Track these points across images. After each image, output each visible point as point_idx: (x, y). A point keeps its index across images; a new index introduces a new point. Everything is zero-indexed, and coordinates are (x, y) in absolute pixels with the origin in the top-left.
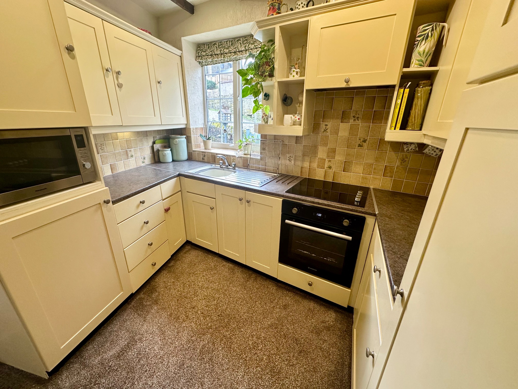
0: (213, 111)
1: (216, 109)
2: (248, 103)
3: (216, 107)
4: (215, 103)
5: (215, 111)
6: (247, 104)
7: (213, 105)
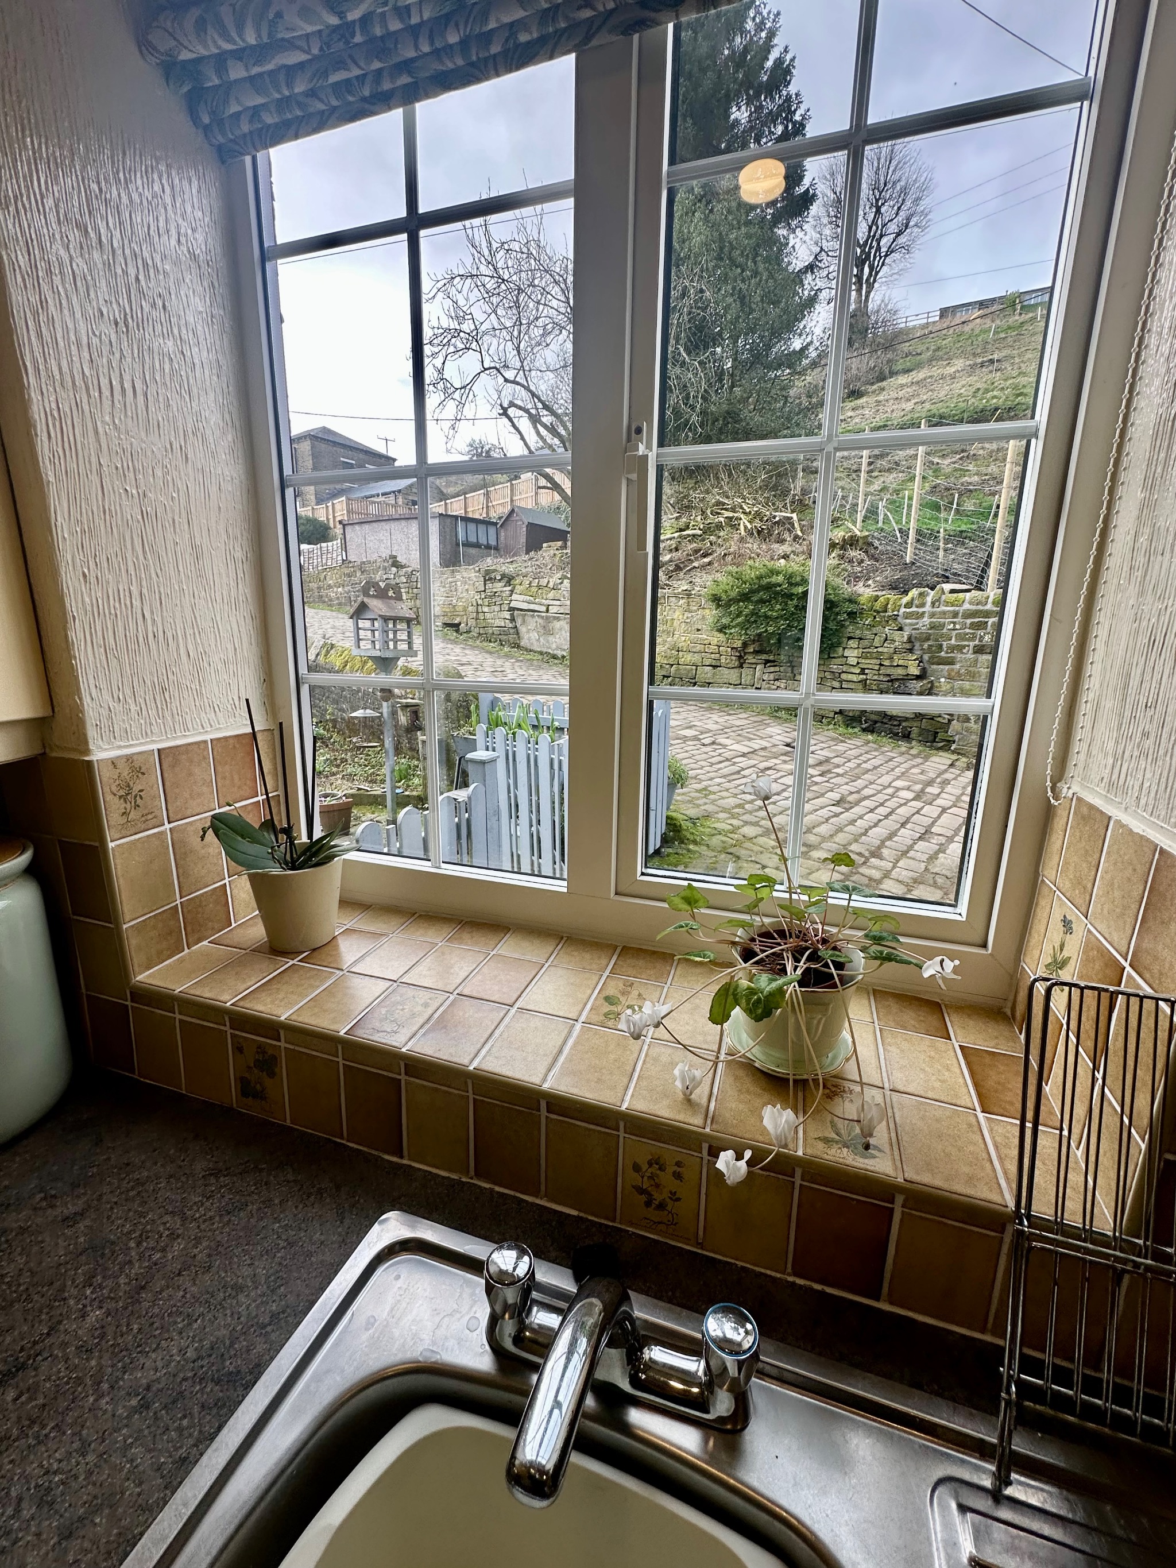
0: (322, 613)
1: (331, 605)
2: (444, 587)
3: (331, 600)
4: (330, 587)
5: (329, 613)
6: (443, 590)
7: (323, 593)
